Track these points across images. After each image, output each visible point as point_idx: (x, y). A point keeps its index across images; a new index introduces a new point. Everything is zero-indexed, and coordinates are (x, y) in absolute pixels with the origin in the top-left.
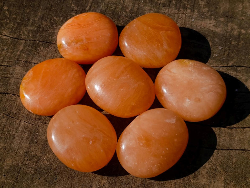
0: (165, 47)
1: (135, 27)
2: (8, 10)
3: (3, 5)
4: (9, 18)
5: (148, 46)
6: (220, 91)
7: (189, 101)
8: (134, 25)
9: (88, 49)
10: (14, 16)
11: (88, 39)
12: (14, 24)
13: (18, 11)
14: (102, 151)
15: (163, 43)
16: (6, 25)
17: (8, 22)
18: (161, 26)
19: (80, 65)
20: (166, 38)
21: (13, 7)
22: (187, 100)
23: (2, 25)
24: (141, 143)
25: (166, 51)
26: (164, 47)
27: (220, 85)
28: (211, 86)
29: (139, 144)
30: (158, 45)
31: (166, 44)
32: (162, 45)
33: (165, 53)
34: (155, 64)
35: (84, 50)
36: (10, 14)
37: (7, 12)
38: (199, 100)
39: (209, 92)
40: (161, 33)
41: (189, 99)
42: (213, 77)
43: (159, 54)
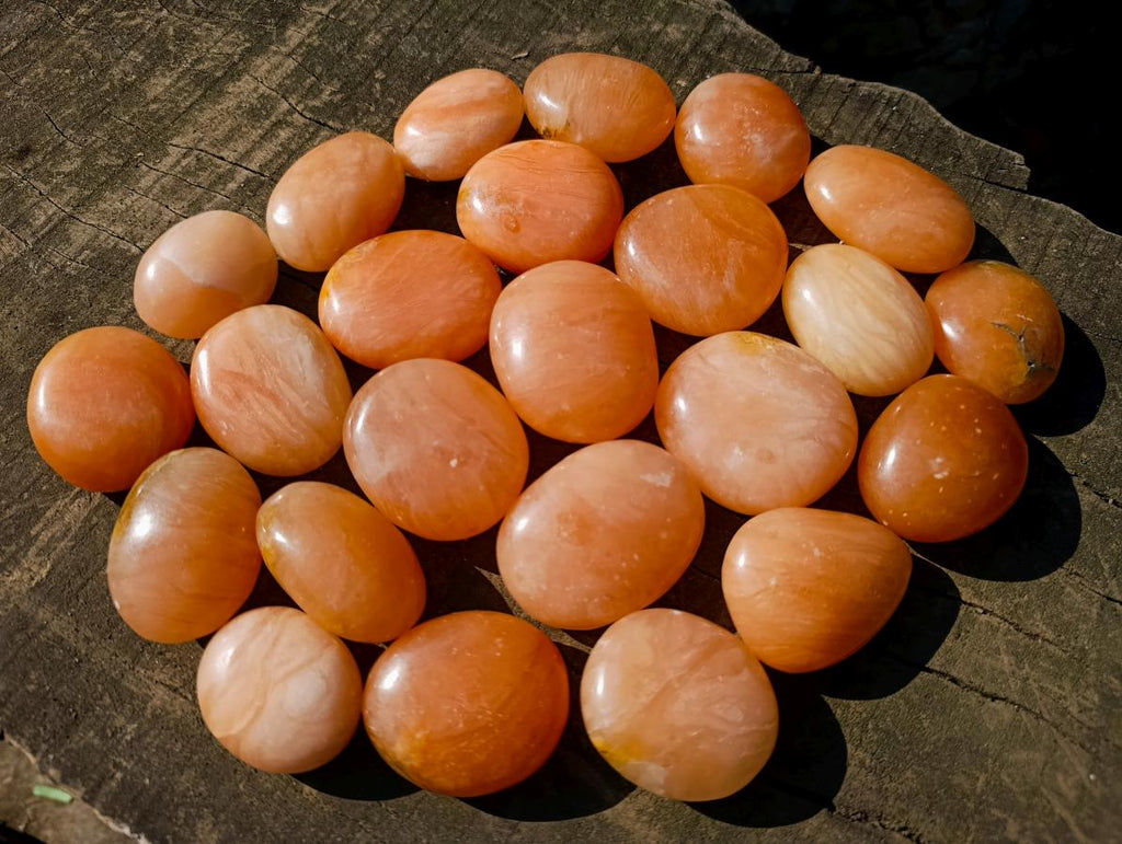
0: (728, 283)
1: (671, 206)
2: (383, 82)
3: (377, 68)
4: (376, 101)
5: (683, 266)
6: (835, 440)
7: (741, 453)
8: (670, 202)
9: (517, 230)
10: (392, 100)
11: (528, 205)
12: (383, 120)
13: (405, 90)
14: (482, 488)
15: (726, 272)
16: (364, 114)
17: (372, 109)
18: (738, 226)
19: (493, 262)
20: (740, 261)
21: (399, 77)
22: (737, 451)
23: (356, 113)
24: (565, 530)
25: (726, 296)
26: (724, 282)
27: (839, 422)
28: (813, 423)
29: (559, 535)
30: (710, 273)
31: (733, 278)
32: (721, 275)
33: (720, 298)
34: (684, 322)
35: (507, 227)
36: (383, 93)
37: (378, 85)
38: (771, 458)
39: (803, 438)
40: (730, 243)
41: (742, 449)
42: (824, 396)
43: (705, 298)
